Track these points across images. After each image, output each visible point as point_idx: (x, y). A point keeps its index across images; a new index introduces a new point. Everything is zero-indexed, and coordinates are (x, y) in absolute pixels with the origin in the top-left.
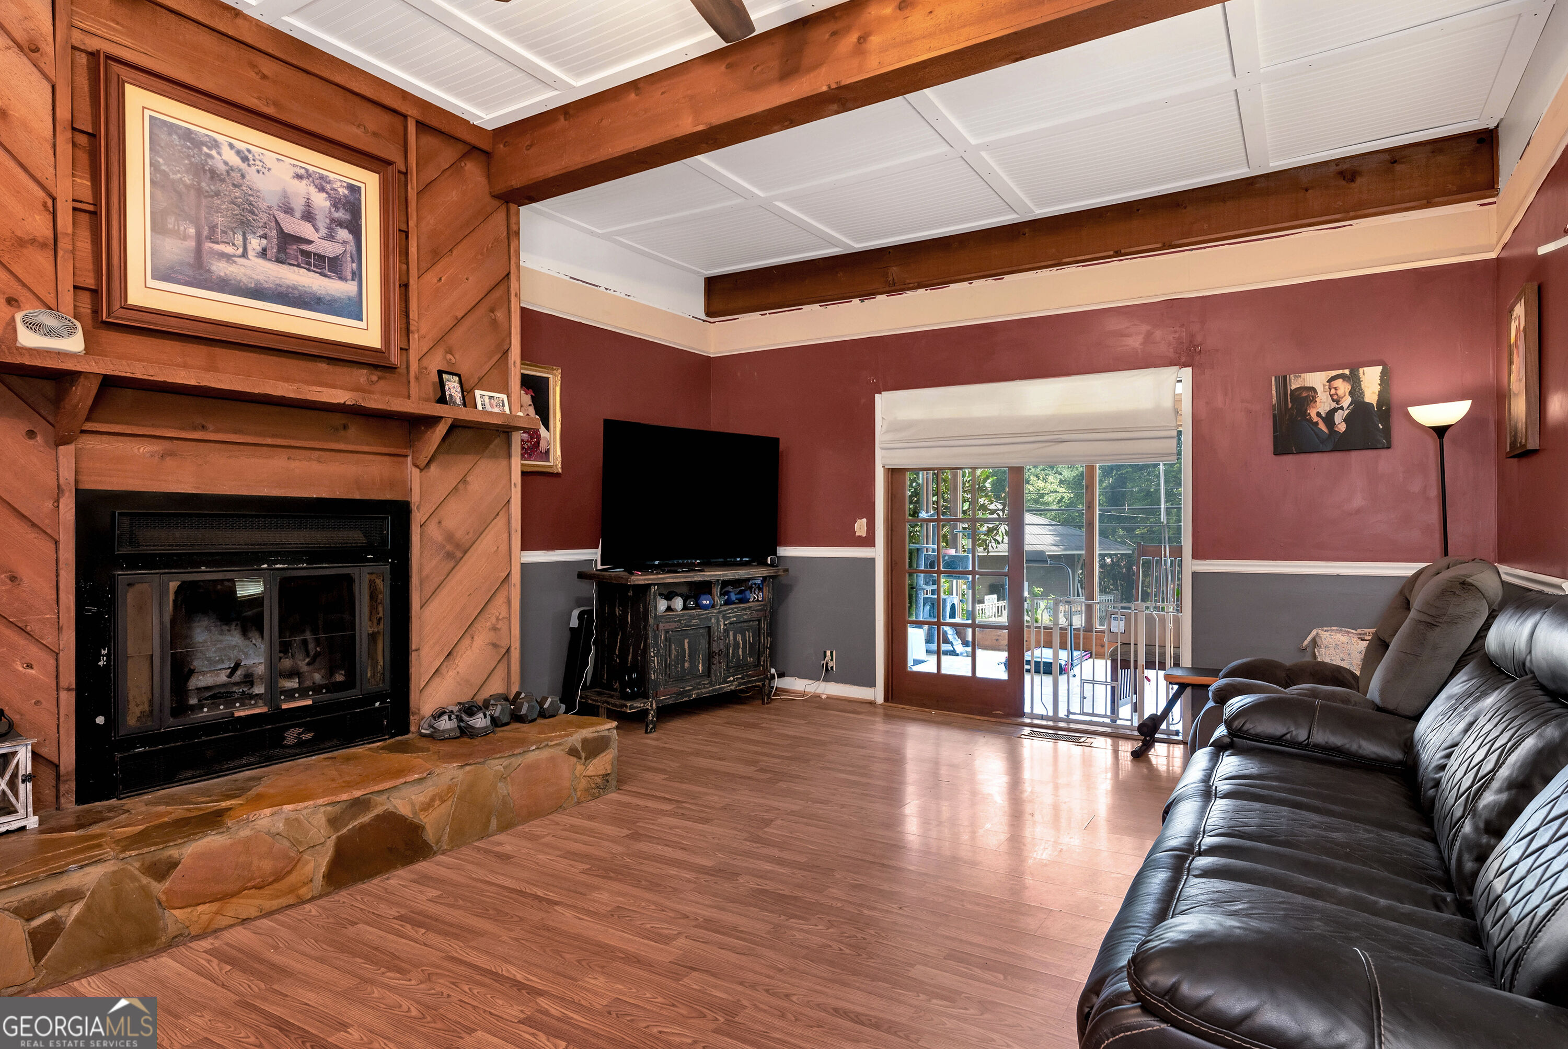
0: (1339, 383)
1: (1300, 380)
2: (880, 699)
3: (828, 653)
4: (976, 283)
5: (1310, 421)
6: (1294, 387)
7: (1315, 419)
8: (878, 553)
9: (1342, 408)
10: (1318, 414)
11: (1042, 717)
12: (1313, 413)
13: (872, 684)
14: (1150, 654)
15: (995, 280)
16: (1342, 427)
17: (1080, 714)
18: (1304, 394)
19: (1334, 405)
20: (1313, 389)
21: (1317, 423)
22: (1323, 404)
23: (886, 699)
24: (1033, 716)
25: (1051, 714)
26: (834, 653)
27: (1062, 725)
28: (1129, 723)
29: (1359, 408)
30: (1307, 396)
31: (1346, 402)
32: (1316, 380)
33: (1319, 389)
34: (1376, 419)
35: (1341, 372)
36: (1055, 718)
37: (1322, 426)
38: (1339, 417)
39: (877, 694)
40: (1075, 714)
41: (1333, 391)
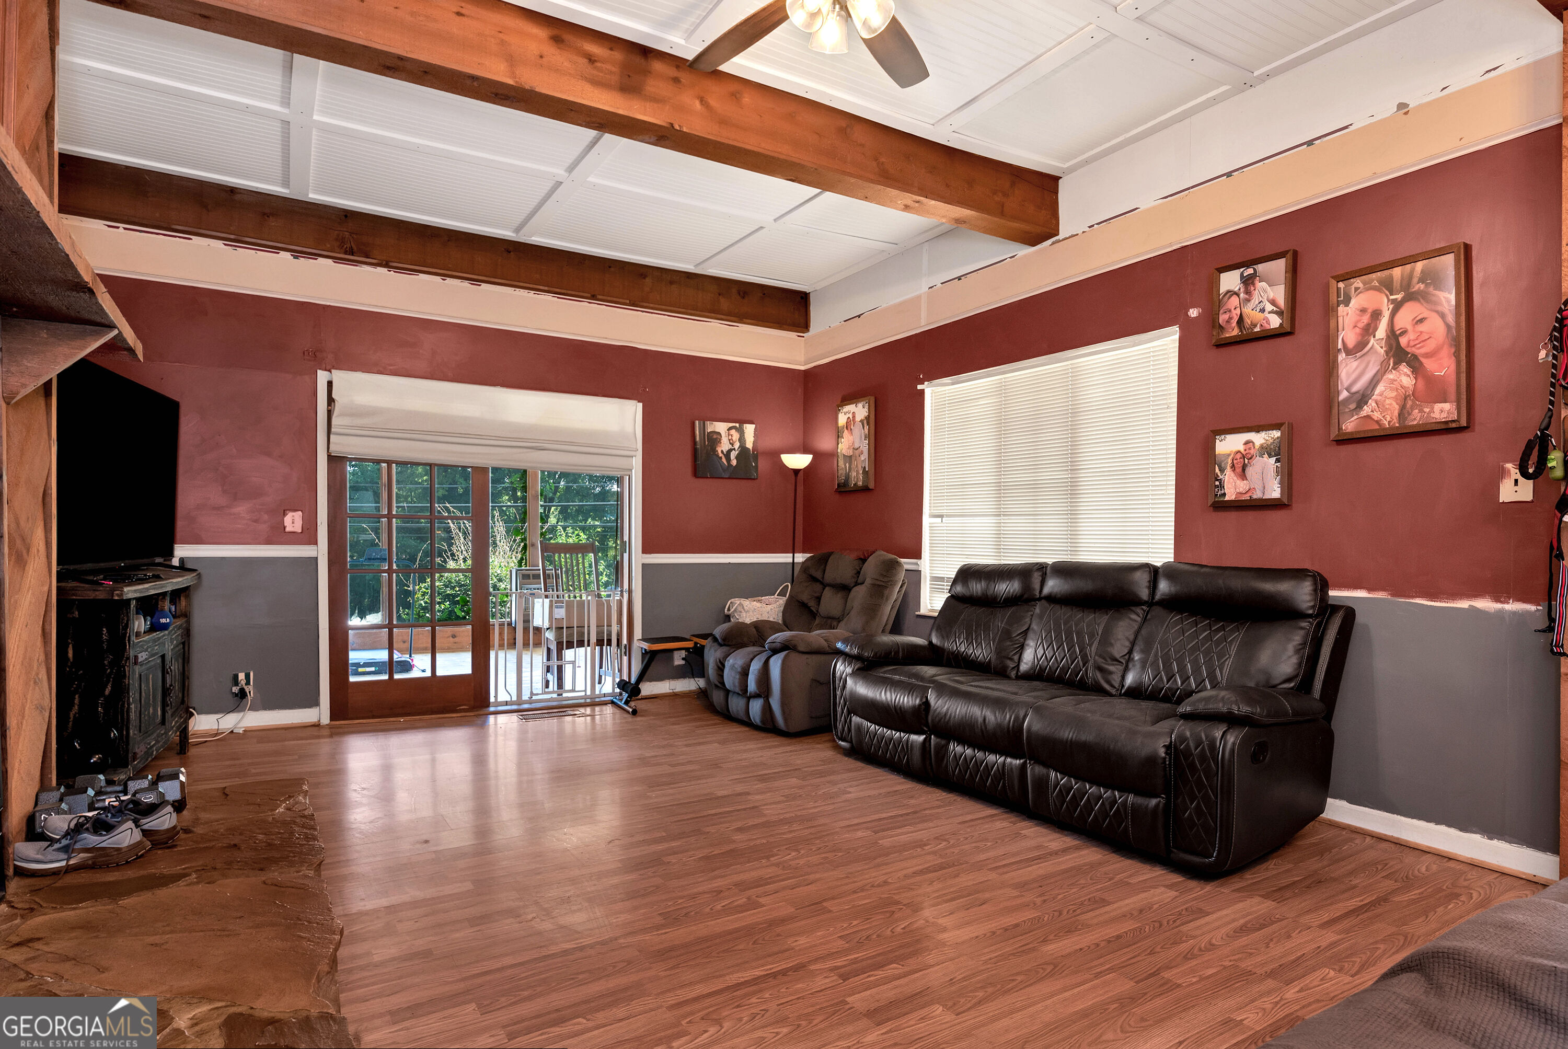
0: (733, 432)
1: (713, 426)
2: (326, 720)
3: (242, 676)
4: (449, 281)
5: (717, 455)
6: (709, 431)
7: (721, 455)
8: (321, 551)
9: (734, 449)
10: (722, 451)
11: (506, 703)
12: (719, 450)
13: (314, 702)
14: (601, 633)
15: (472, 284)
16: (734, 462)
17: (542, 694)
18: (715, 437)
19: (730, 447)
20: (719, 434)
21: (721, 458)
22: (724, 446)
23: (333, 717)
24: (498, 704)
25: (514, 698)
26: (252, 674)
27: (526, 706)
28: (583, 694)
29: (744, 452)
30: (714, 439)
31: (737, 445)
32: (721, 427)
33: (723, 434)
34: (752, 460)
35: (734, 424)
36: (519, 701)
37: (724, 460)
38: (733, 455)
39: (321, 713)
40: (537, 694)
41: (730, 437)
